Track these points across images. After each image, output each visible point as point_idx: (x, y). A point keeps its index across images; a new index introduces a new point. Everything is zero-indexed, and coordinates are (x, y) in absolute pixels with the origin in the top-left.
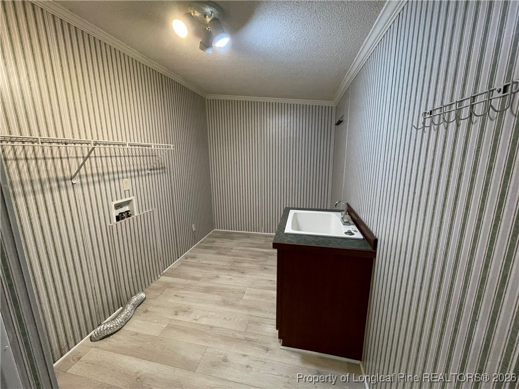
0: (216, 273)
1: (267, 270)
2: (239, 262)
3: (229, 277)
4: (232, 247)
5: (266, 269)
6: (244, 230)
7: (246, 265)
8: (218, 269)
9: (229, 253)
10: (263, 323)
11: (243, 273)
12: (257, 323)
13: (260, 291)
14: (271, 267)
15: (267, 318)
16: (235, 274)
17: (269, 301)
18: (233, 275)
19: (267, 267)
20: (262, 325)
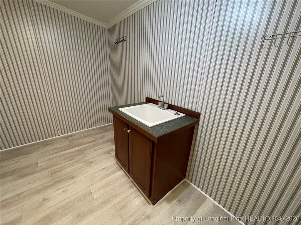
0: (38, 197)
1: (93, 163)
2: (59, 171)
3: (59, 191)
4: (36, 161)
5: (91, 162)
6: (33, 141)
7: (69, 170)
8: (39, 192)
9: (38, 169)
10: (128, 203)
11: (73, 178)
12: (124, 206)
13: (103, 182)
14: (94, 159)
15: (127, 197)
16: (66, 184)
17: (117, 184)
18: (63, 186)
19: (91, 161)
20: (129, 204)
